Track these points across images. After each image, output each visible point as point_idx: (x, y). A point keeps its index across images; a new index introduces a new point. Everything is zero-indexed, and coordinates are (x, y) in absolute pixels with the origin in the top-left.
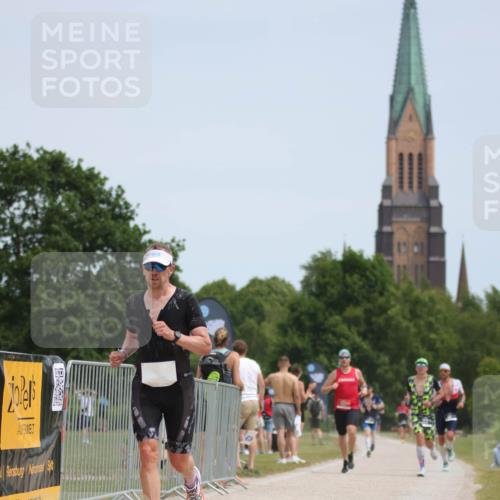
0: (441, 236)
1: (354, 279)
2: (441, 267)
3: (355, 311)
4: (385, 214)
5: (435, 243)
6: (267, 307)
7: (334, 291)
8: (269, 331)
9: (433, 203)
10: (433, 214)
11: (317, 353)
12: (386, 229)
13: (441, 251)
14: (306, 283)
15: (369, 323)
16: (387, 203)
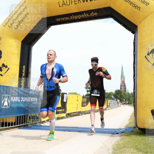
0: (126, 88)
1: (119, 92)
2: (126, 90)
3: (119, 95)
4: (121, 86)
5: (125, 88)
6: (112, 94)
7: (117, 93)
10: (125, 86)
13: (126, 89)
14: (115, 92)
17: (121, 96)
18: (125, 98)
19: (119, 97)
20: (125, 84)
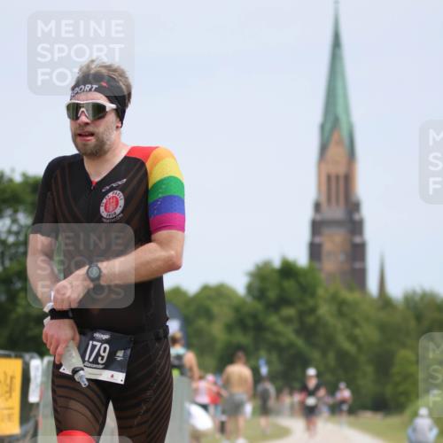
1: (289, 285)
3: (289, 312)
4: (316, 227)
5: (357, 252)
6: (216, 309)
7: (272, 294)
8: (217, 330)
9: (356, 217)
10: (356, 227)
11: (257, 349)
12: (317, 240)
14: (250, 288)
15: (302, 322)
16: (319, 217)
17: (309, 330)
18: (347, 346)
19: (288, 334)
20: (353, 207)
